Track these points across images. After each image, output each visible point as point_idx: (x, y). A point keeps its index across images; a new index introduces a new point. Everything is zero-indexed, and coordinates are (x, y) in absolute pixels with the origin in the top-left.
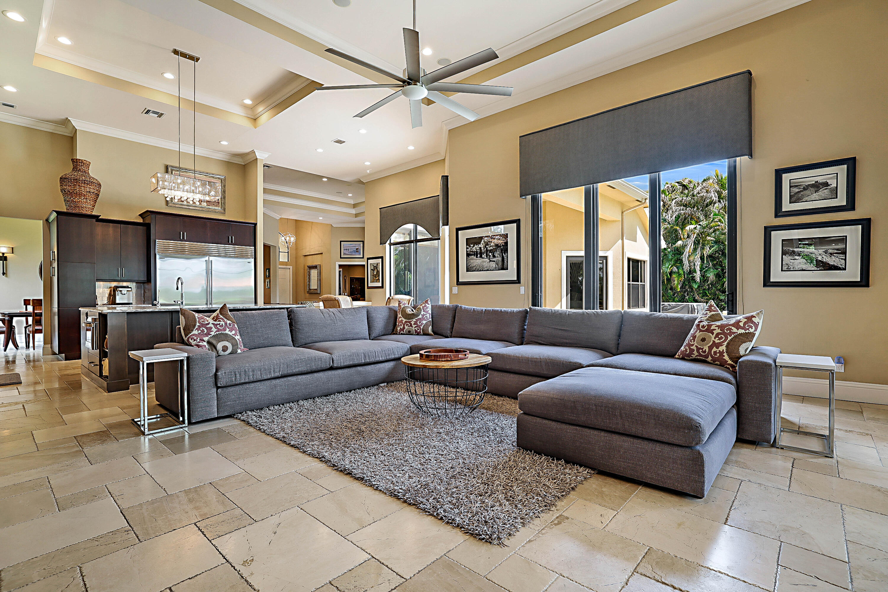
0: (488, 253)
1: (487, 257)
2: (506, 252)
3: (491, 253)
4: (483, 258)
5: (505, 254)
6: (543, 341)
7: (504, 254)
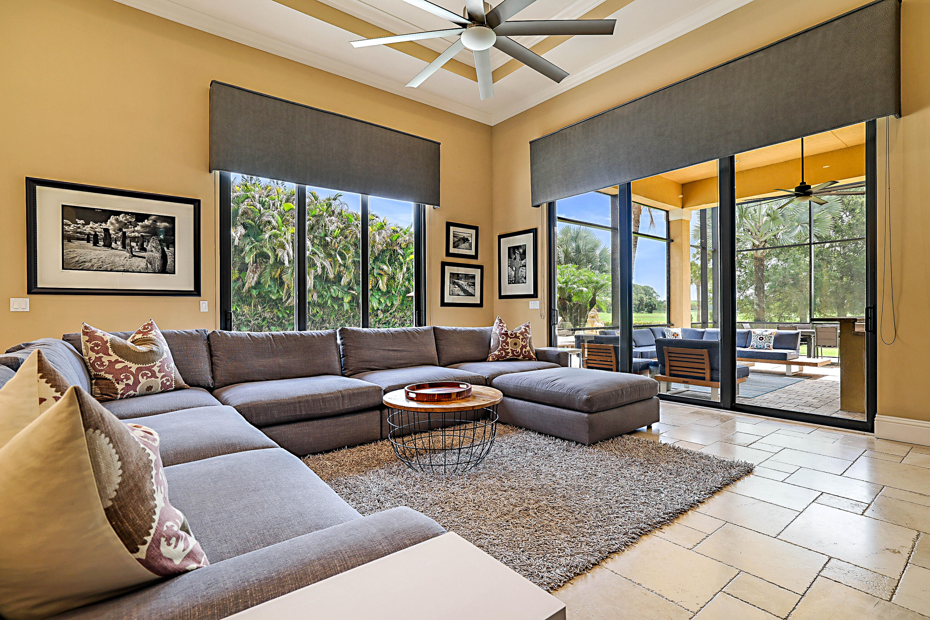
0: (128, 241)
1: (124, 247)
2: (170, 245)
3: (134, 242)
4: (113, 248)
5: (168, 249)
6: (377, 366)
7: (165, 248)
